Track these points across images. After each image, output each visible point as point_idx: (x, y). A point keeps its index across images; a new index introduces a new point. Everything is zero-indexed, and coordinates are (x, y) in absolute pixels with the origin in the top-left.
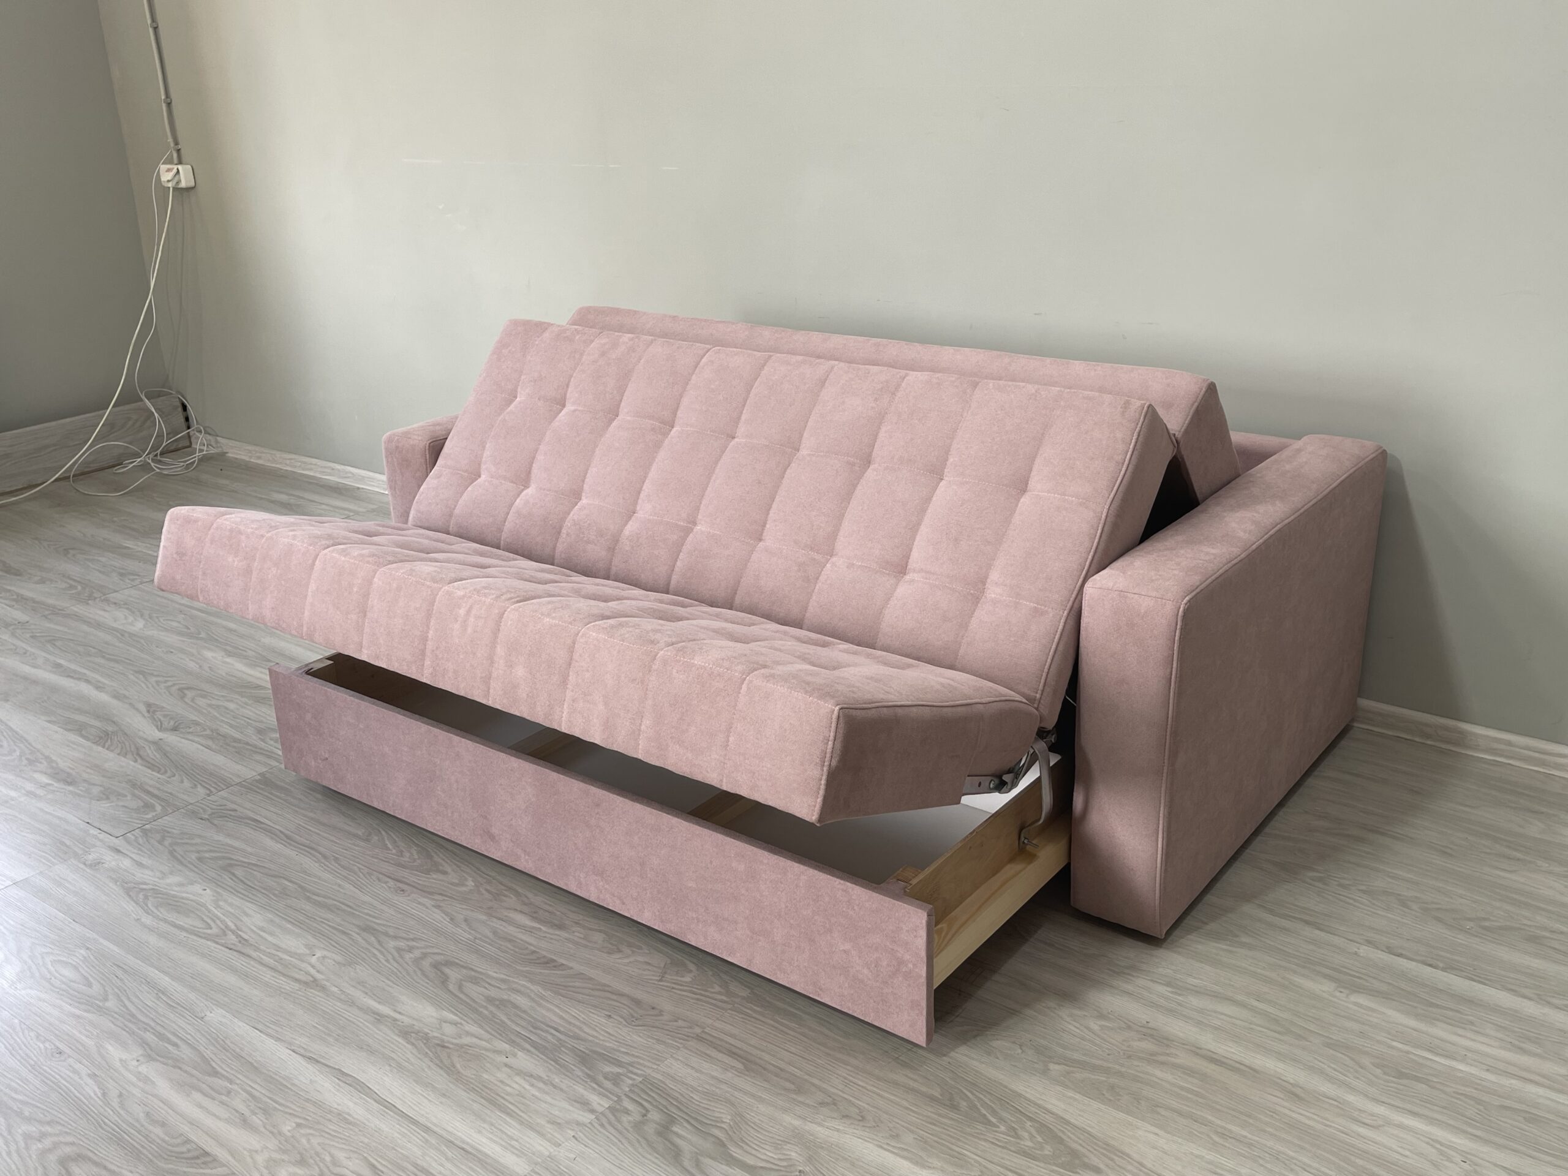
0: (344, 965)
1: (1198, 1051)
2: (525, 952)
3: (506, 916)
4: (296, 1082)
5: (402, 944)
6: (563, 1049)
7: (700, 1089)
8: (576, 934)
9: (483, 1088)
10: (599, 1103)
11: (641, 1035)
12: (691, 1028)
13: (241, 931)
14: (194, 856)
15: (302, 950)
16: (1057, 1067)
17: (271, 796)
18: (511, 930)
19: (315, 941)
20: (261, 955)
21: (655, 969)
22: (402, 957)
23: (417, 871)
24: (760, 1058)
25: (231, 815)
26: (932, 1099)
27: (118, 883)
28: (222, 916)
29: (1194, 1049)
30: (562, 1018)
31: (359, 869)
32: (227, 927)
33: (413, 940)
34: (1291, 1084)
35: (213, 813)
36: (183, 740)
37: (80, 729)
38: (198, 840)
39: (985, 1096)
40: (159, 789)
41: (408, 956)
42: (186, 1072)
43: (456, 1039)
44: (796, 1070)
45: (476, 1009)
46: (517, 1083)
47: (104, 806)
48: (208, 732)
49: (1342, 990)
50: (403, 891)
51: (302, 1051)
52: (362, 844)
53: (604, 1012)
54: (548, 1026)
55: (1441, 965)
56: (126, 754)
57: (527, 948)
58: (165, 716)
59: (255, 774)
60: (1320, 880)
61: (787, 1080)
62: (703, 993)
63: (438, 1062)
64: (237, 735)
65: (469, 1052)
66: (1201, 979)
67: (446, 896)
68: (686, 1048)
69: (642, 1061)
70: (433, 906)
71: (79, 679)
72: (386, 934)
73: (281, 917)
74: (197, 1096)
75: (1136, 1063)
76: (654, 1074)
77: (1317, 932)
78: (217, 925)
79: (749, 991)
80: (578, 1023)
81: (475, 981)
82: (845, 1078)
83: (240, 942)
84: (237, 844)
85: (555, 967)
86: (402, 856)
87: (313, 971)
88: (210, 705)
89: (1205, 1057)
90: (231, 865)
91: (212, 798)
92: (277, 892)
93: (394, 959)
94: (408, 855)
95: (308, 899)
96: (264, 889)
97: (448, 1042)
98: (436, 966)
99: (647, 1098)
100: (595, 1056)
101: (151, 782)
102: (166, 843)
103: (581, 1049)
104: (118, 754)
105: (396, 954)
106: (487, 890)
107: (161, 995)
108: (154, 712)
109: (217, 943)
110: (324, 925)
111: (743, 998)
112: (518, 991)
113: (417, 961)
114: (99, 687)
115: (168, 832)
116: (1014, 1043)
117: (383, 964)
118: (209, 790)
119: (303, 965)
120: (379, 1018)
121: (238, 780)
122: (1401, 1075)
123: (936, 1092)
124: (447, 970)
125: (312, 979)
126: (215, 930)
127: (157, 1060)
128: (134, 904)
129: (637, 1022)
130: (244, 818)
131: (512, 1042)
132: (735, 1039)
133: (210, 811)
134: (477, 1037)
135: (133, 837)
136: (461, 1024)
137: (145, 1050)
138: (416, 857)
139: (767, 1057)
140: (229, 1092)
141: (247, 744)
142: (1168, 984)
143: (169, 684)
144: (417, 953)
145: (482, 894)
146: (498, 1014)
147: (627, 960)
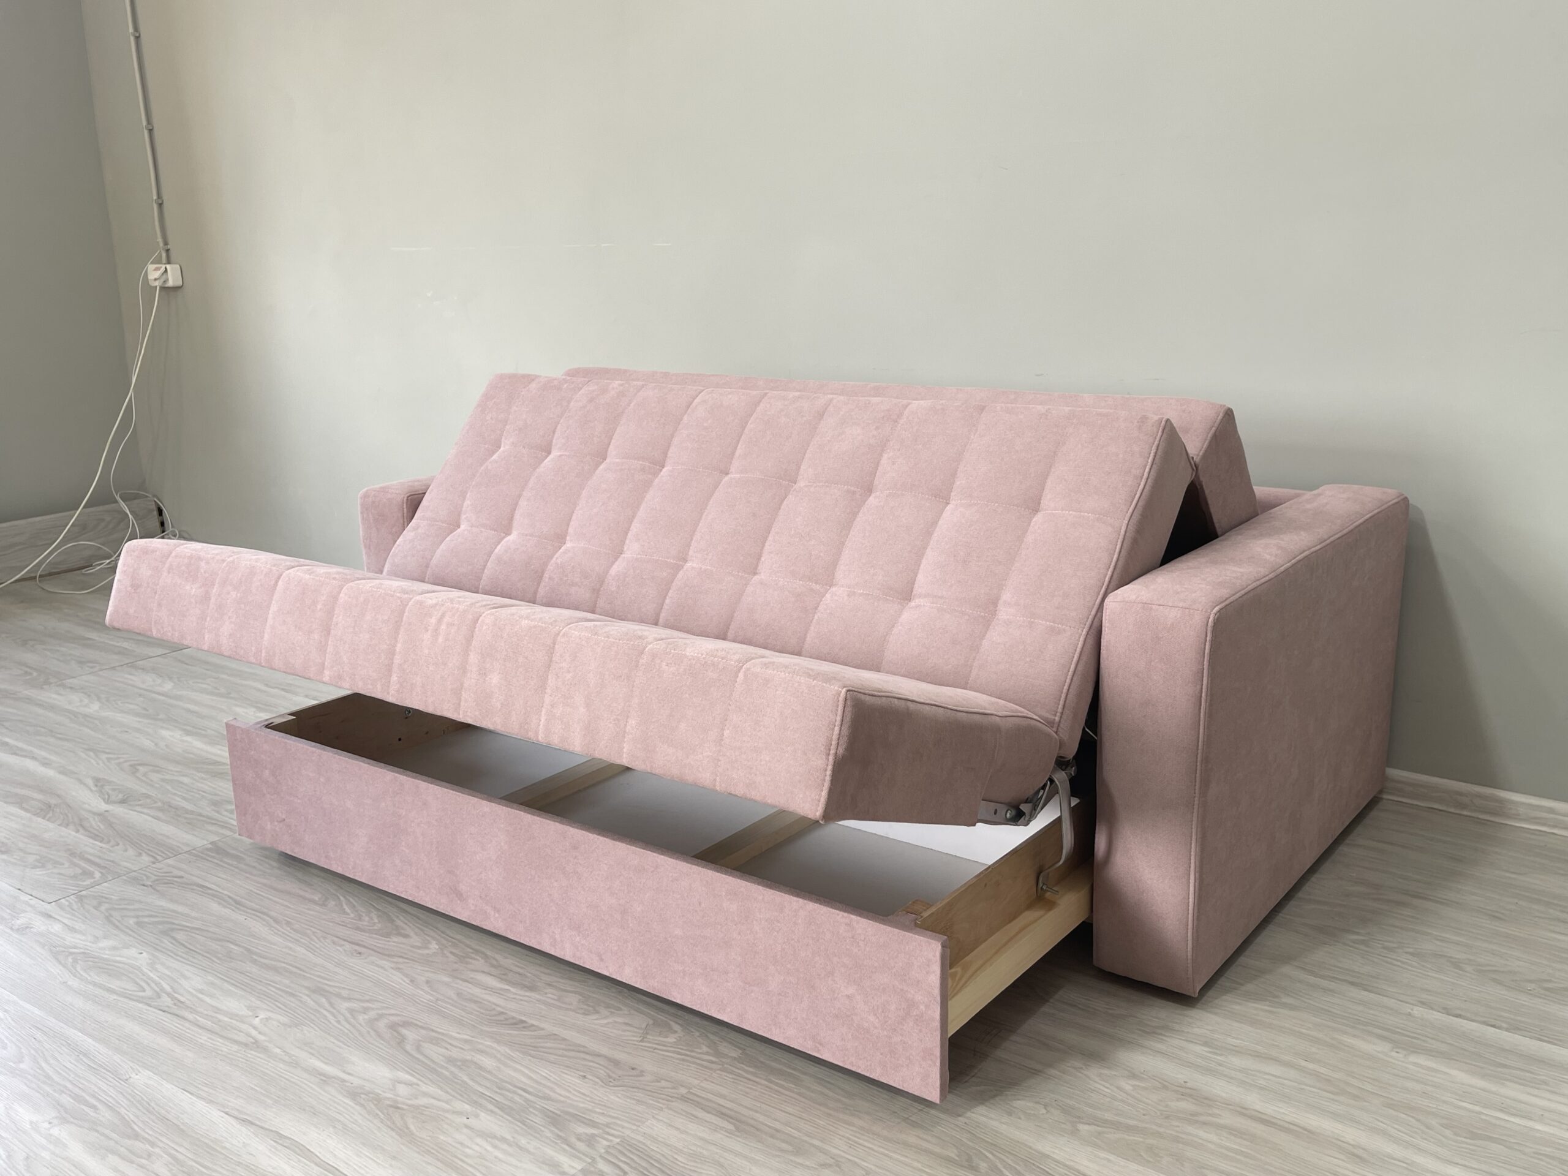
0: (290, 1027)
1: (1243, 1111)
2: (493, 1013)
3: (472, 978)
4: (227, 1145)
5: (355, 1005)
6: (531, 1110)
7: (686, 1150)
8: (550, 996)
9: (439, 1150)
10: (571, 1164)
11: (619, 1095)
12: (674, 1088)
13: (175, 993)
14: (132, 921)
15: (245, 1012)
16: (1086, 1127)
17: (222, 864)
18: (477, 991)
19: (258, 1002)
20: (198, 1018)
21: (635, 1030)
22: (354, 1018)
23: (376, 934)
24: (752, 1119)
25: (177, 882)
26: (948, 1160)
27: (46, 947)
28: (157, 978)
29: (1239, 1109)
30: (530, 1078)
31: (314, 932)
32: (163, 990)
33: (368, 1001)
34: (1352, 1145)
35: (157, 880)
36: (131, 812)
37: (20, 802)
38: (137, 906)
39: (1007, 1157)
40: (100, 857)
41: (361, 1018)
42: (103, 1135)
43: (409, 1099)
44: (792, 1130)
45: (436, 1070)
46: (478, 1145)
47: (38, 873)
48: (159, 804)
49: (1398, 1050)
50: (360, 953)
51: (236, 1113)
52: (318, 908)
53: (578, 1072)
54: (515, 1086)
55: (1504, 1025)
56: (68, 825)
57: (494, 1009)
58: (114, 790)
59: (206, 842)
60: (1363, 942)
61: (783, 1141)
62: (689, 1053)
63: (389, 1123)
64: (189, 806)
65: (425, 1113)
66: (1242, 1040)
67: (406, 958)
68: (671, 1109)
69: (619, 1122)
70: (392, 968)
71: (25, 756)
72: (339, 996)
73: (222, 979)
74: (113, 1159)
75: (1175, 1123)
76: (632, 1135)
77: (1366, 993)
78: (151, 987)
79: (740, 1051)
80: (549, 1084)
81: (435, 1041)
82: (849, 1139)
83: (175, 1004)
84: (180, 909)
85: (524, 1027)
86: (360, 920)
87: (254, 1033)
88: (163, 780)
89: (1252, 1118)
90: (173, 930)
91: (157, 865)
92: (220, 955)
93: (347, 1020)
94: (367, 919)
95: (255, 962)
96: (208, 953)
97: (404, 1103)
98: (393, 1027)
99: (623, 1159)
100: (567, 1117)
101: (92, 851)
102: (103, 908)
103: (551, 1109)
104: (59, 825)
105: (348, 1015)
106: (451, 953)
107: (81, 1056)
108: (102, 786)
109: (150, 1005)
110: (270, 988)
111: (735, 1059)
112: (481, 1052)
113: (372, 1022)
114: (46, 763)
115: (106, 898)
116: (1037, 1103)
117: (334, 1026)
118: (155, 858)
119: (244, 1027)
120: (325, 1079)
121: (186, 849)
122: (1474, 1136)
123: (952, 1153)
124: (404, 1031)
125: (253, 1041)
126: (149, 993)
127: (72, 1123)
128: (61, 967)
129: (616, 1083)
130: (191, 884)
131: (474, 1103)
132: (725, 1099)
133: (154, 878)
134: (434, 1098)
135: (67, 903)
136: (418, 1085)
137: (59, 1112)
138: (376, 921)
139: (761, 1118)
140: (150, 1155)
141: (200, 815)
142: (1206, 1044)
143: (122, 760)
144: (372, 1014)
145: (447, 957)
146: (460, 1075)
147: (605, 1021)
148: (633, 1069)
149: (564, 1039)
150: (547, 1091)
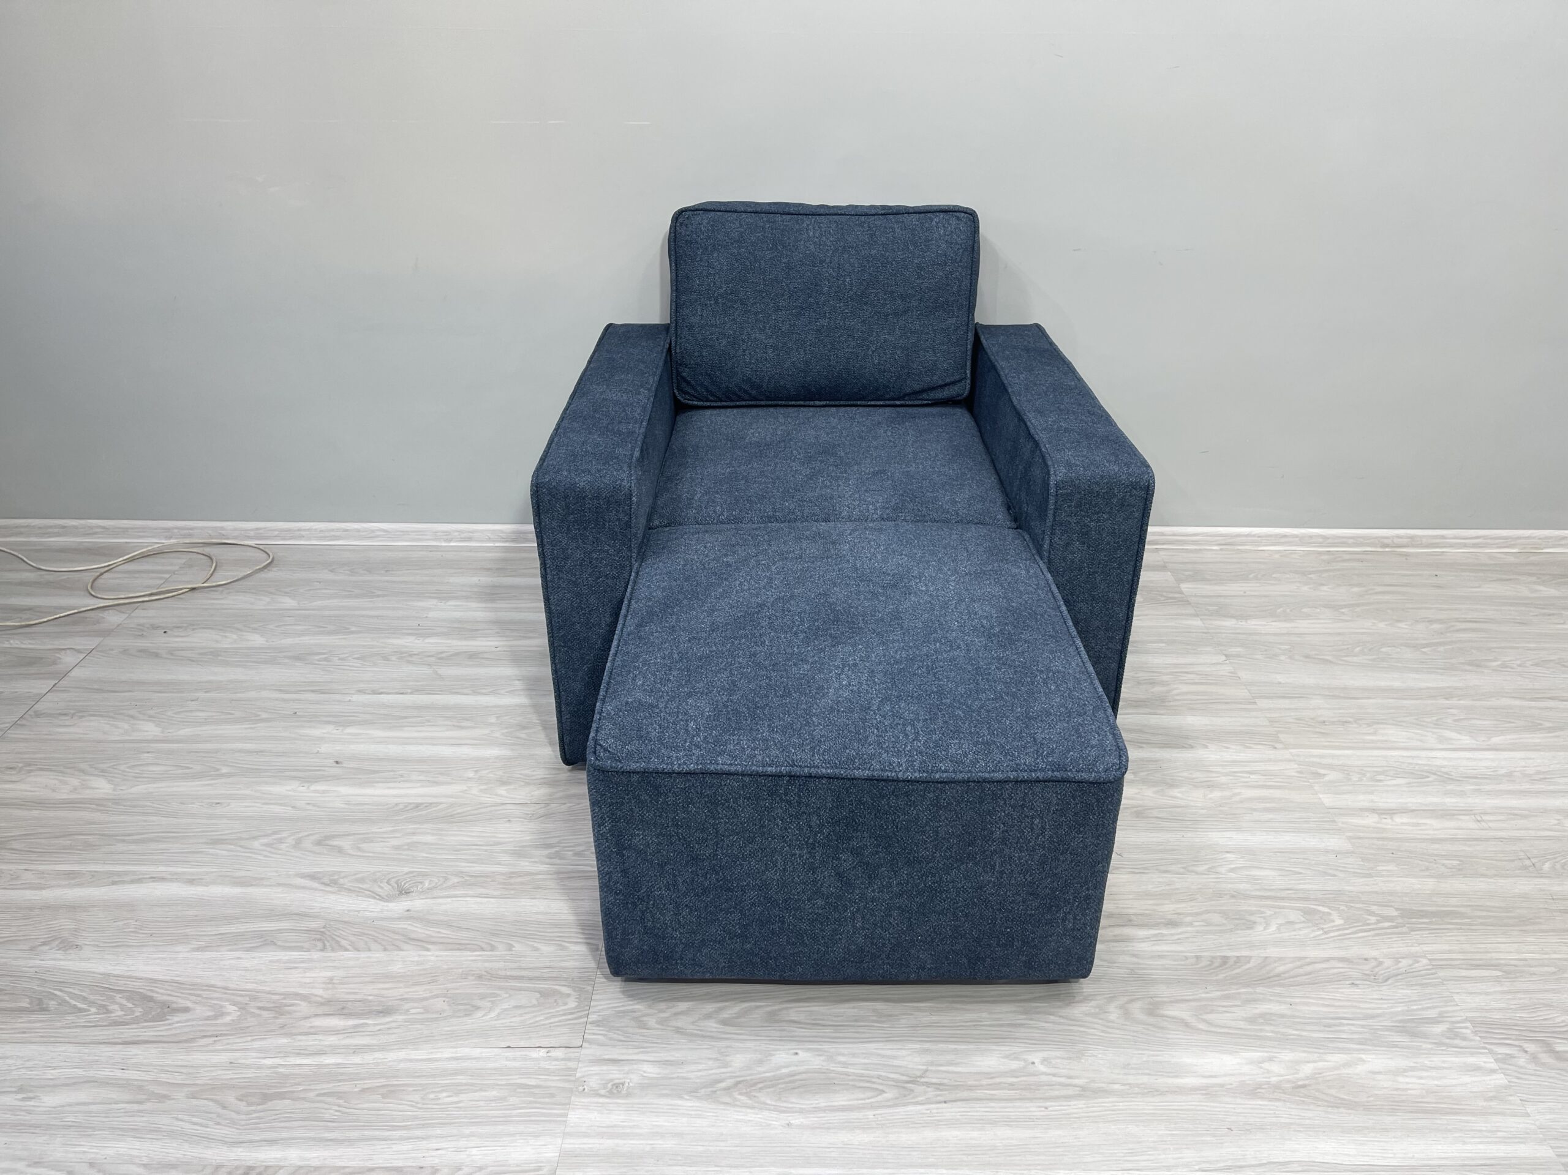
48: (456, 879)
81: (1207, 1010)
87: (1062, 1080)
88: (398, 848)
102: (652, 1025)
108: (333, 881)
109: (923, 1103)
112: (1255, 1001)
114: (193, 881)
117: (1106, 1037)
147: (1273, 928)
148: (1366, 959)
149: (1281, 959)
150: (1358, 1011)
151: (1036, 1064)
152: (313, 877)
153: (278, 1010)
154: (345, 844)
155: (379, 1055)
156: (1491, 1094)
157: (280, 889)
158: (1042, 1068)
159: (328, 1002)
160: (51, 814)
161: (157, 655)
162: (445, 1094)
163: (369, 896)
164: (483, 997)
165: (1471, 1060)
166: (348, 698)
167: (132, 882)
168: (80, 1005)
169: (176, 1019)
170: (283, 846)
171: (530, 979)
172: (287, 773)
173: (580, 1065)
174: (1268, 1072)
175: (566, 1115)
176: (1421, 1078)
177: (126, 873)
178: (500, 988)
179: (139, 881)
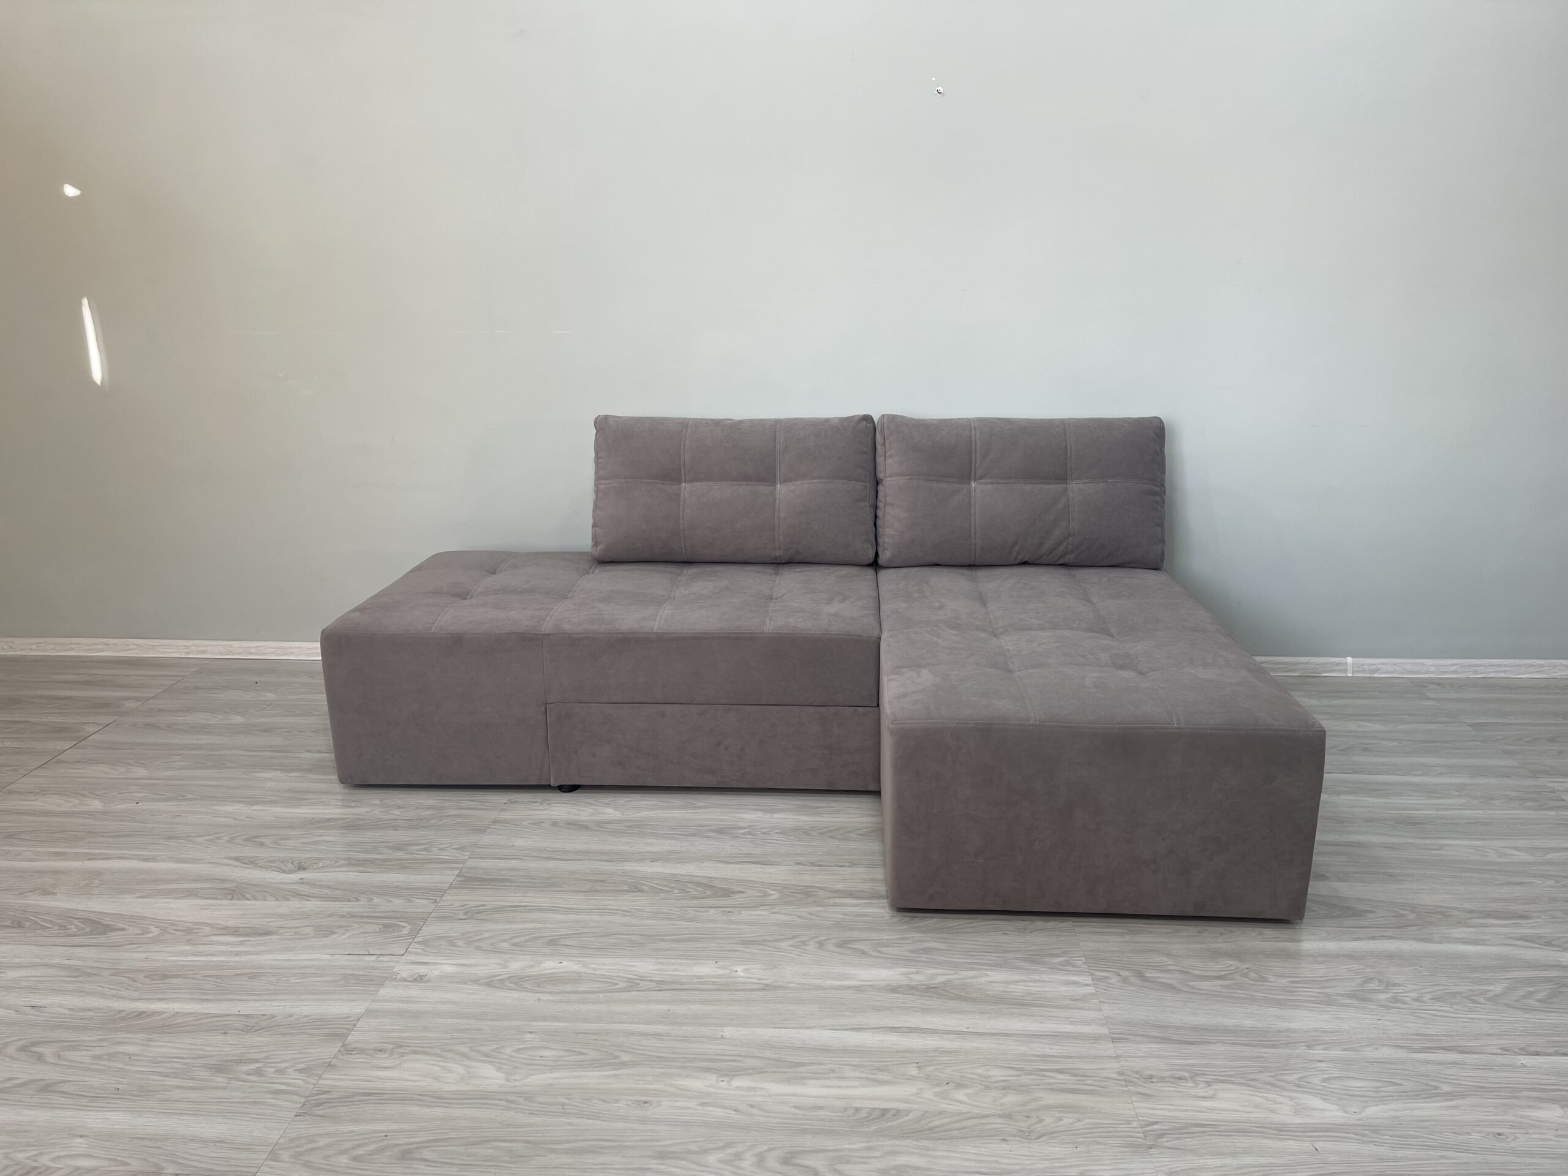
0: (773, 969)
4: (869, 1045)
5: (791, 942)
6: (1010, 960)
9: (1000, 999)
10: (1082, 979)
14: (507, 945)
15: (721, 972)
22: (806, 950)
27: (471, 984)
32: (629, 978)
33: (794, 938)
36: (328, 874)
37: (191, 894)
38: (487, 935)
40: (374, 912)
42: (776, 1072)
43: (932, 981)
45: (916, 960)
48: (345, 862)
50: (731, 912)
51: (838, 1028)
59: (452, 877)
63: (945, 998)
65: (955, 984)
72: (766, 941)
73: (661, 958)
81: (885, 945)
87: (753, 981)
91: (443, 903)
93: (802, 953)
96: (612, 946)
97: (933, 984)
121: (445, 885)
124: (854, 946)
128: (513, 992)
130: (504, 908)
131: (971, 969)
133: (460, 912)
134: (946, 975)
135: (419, 950)
136: (922, 971)
140: (832, 1070)
144: (813, 944)
151: (739, 971)
152: (236, 859)
153: (189, 931)
154: (267, 841)
155: (253, 957)
156: (1078, 997)
157: (210, 865)
158: (740, 973)
159: (226, 928)
160: (54, 819)
161: (158, 727)
162: (294, 978)
163: (274, 870)
164: (340, 927)
165: (1075, 978)
166: (298, 755)
167: (103, 859)
168: (47, 925)
169: (113, 934)
170: (219, 841)
171: (379, 917)
172: (235, 799)
173: (398, 965)
174: (911, 979)
175: (378, 991)
176: (1028, 986)
177: (99, 854)
178: (355, 922)
179: (108, 859)
